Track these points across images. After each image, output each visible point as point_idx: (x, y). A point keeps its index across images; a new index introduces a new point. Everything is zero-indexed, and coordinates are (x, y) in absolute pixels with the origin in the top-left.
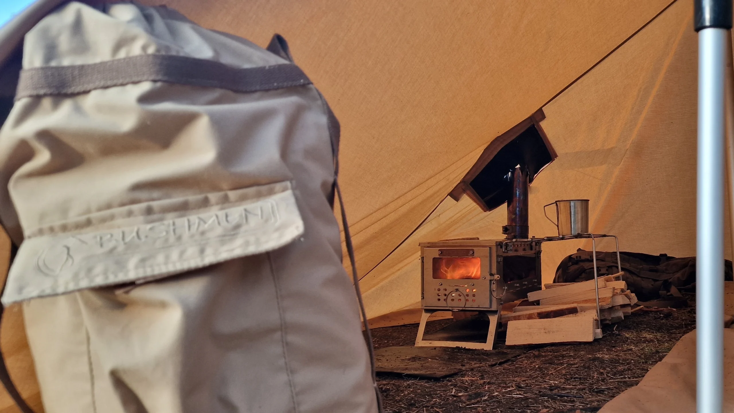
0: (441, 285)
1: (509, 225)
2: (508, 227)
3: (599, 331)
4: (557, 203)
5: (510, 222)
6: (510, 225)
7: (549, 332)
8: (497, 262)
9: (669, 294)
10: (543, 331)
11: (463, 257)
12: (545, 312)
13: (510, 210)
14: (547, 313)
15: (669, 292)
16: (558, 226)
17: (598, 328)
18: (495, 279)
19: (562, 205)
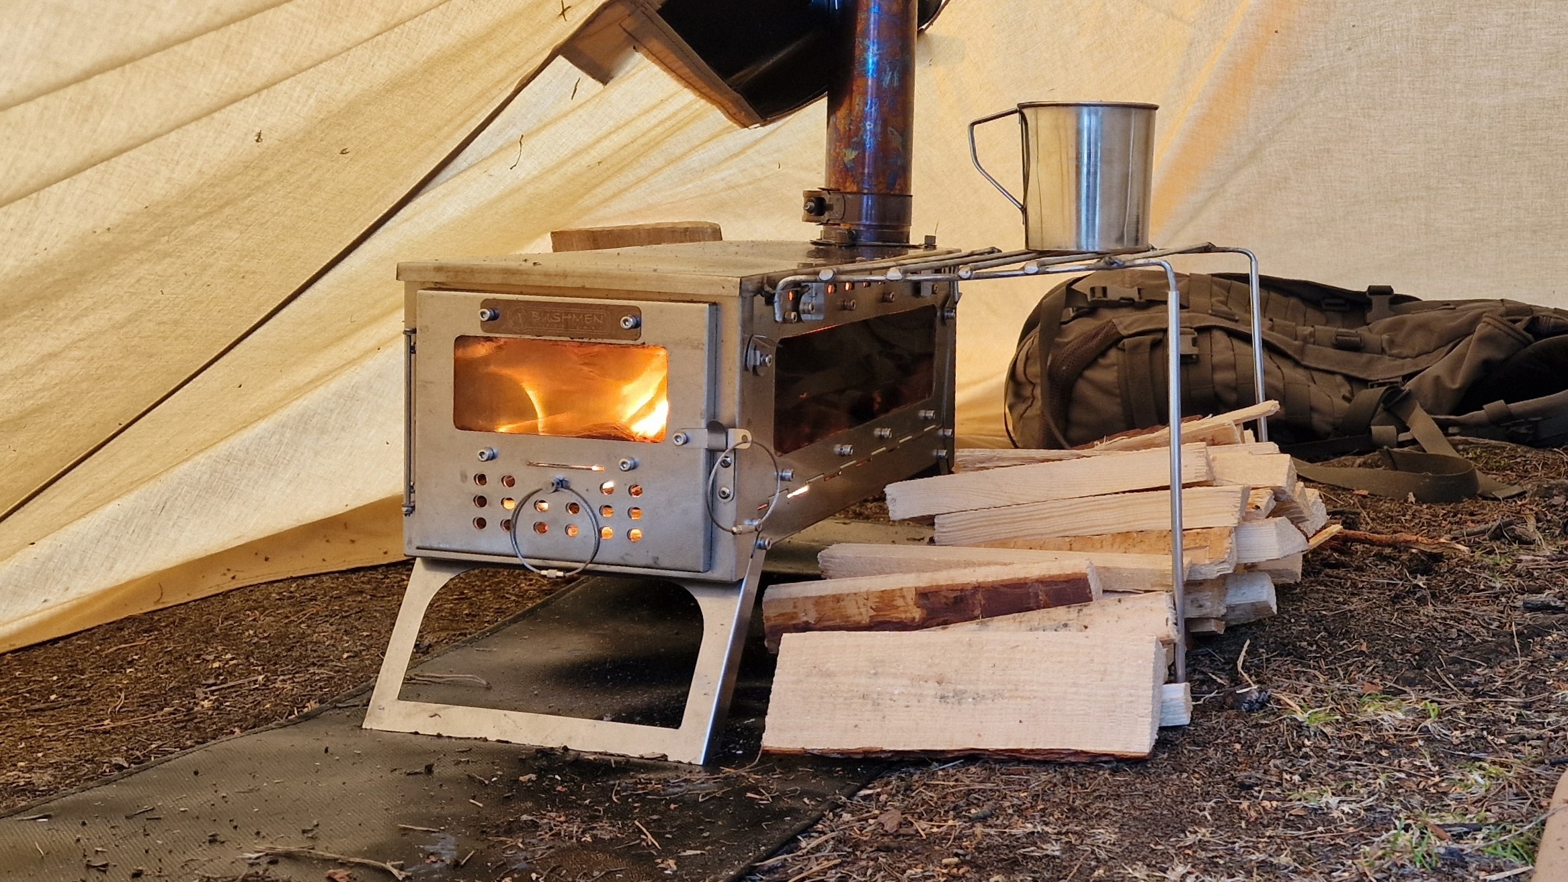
0: (492, 457)
1: (832, 186)
2: (827, 197)
3: (1179, 692)
4: (1025, 111)
5: (833, 179)
6: (837, 190)
7: (959, 696)
8: (745, 368)
9: (1403, 437)
10: (931, 689)
11: (593, 340)
12: (951, 589)
13: (837, 129)
14: (959, 593)
15: (1407, 429)
16: (1024, 209)
17: (1175, 681)
18: (730, 446)
19: (1042, 122)
